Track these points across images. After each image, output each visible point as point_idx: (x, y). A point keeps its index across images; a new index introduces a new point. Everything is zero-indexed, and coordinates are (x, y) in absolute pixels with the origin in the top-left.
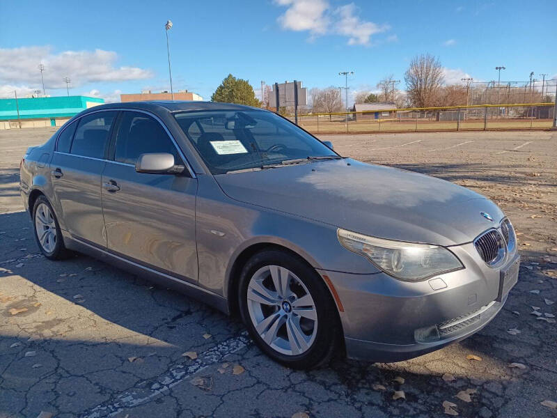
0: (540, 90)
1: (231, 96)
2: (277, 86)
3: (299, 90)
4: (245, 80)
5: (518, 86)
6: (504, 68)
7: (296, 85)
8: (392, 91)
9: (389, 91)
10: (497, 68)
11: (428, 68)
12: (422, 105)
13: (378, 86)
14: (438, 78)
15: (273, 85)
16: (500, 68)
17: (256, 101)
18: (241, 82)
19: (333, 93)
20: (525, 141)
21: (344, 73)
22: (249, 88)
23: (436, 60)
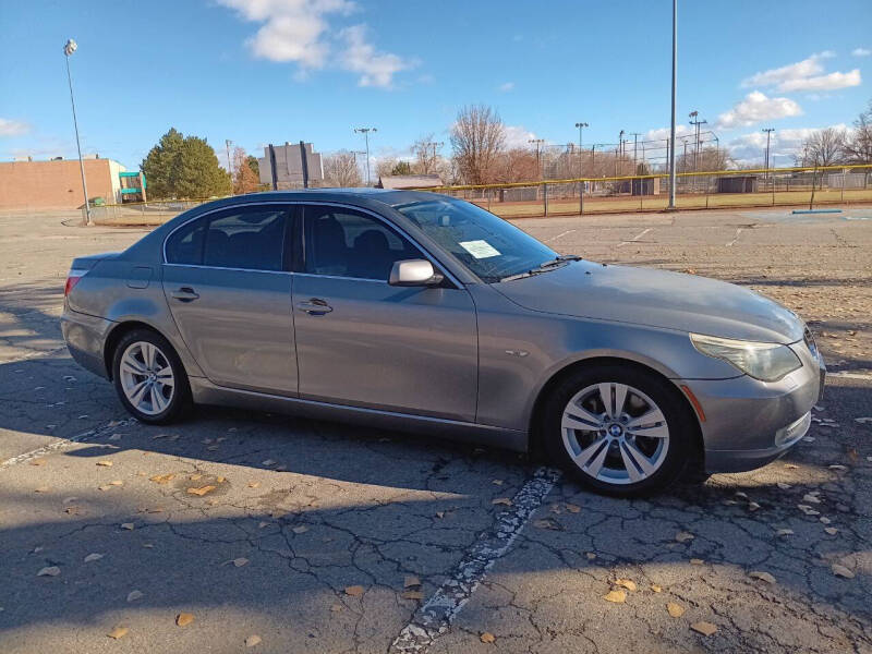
0: (632, 155)
1: (178, 162)
2: (271, 150)
3: (308, 156)
4: (201, 138)
5: (603, 150)
6: (587, 125)
7: (303, 148)
8: (434, 159)
9: (429, 158)
10: (577, 125)
11: (483, 124)
12: (477, 179)
13: (412, 149)
14: (498, 139)
15: (266, 149)
16: (581, 125)
17: (222, 172)
18: (193, 141)
19: (345, 160)
20: (644, 227)
21: (363, 131)
22: (208, 151)
23: (493, 112)
